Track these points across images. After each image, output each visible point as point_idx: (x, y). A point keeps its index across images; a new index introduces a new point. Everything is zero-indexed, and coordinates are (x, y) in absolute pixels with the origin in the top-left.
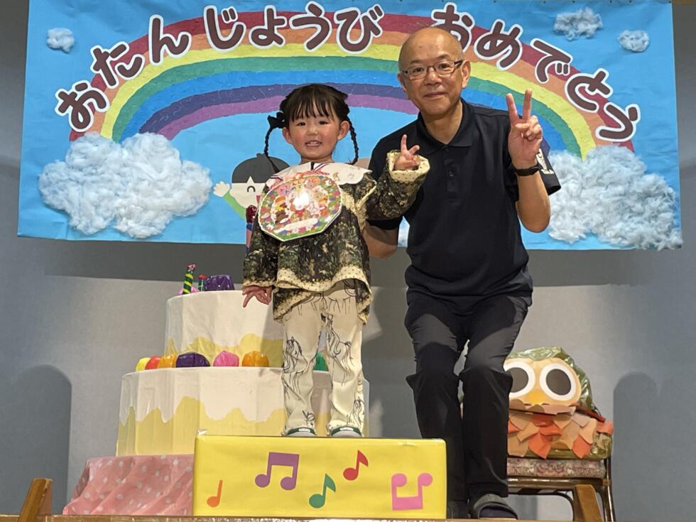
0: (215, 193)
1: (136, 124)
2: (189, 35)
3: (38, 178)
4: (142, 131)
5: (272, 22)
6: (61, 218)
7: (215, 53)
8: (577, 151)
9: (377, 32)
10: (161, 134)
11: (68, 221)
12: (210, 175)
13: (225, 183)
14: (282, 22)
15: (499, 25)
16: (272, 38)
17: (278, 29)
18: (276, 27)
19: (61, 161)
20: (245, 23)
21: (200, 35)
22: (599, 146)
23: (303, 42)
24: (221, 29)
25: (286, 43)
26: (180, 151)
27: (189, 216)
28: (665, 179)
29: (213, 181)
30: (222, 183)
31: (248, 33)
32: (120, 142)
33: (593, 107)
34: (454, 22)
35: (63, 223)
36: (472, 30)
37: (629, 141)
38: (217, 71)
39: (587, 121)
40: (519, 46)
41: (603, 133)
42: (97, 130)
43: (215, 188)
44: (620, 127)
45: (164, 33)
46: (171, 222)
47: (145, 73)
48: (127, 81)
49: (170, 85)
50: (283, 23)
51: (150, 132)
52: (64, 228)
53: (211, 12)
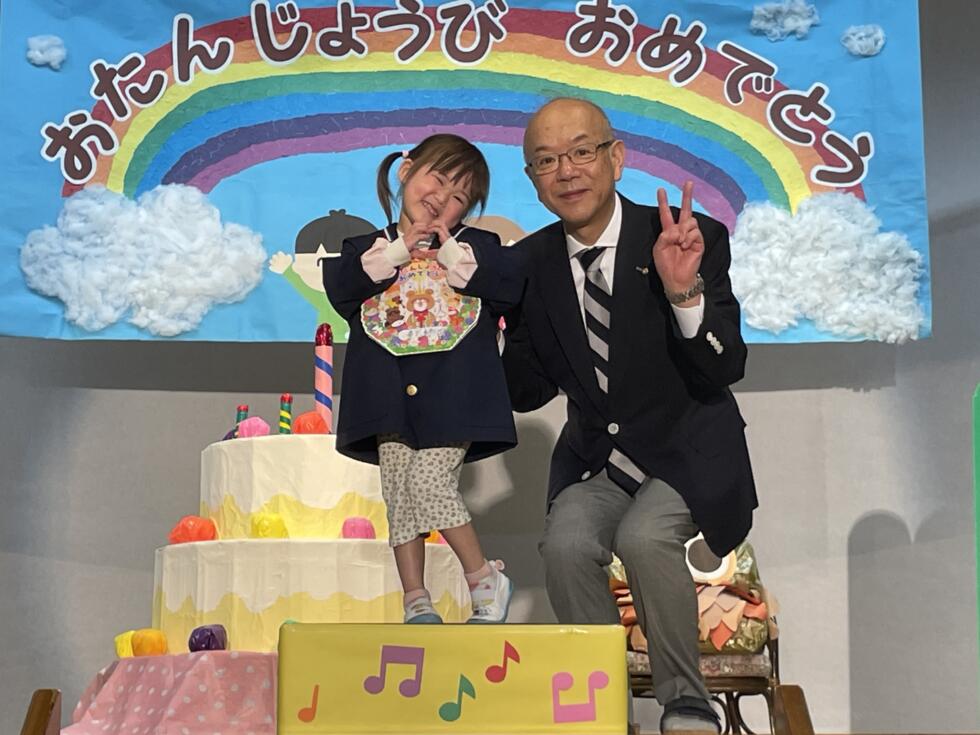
0: (270, 268)
1: (156, 171)
2: (230, 42)
3: (19, 251)
4: (165, 182)
5: (349, 23)
6: (53, 309)
7: (268, 68)
8: (784, 202)
9: (499, 35)
10: (192, 185)
11: (64, 312)
12: (263, 243)
13: (286, 254)
14: (363, 21)
15: (672, 23)
16: (349, 45)
17: (357, 31)
18: (354, 29)
19: (51, 225)
20: (309, 23)
21: (246, 42)
22: (815, 192)
23: (393, 50)
24: (275, 33)
25: (370, 51)
26: (220, 210)
27: (236, 303)
28: (908, 239)
29: (267, 251)
30: (280, 253)
31: (314, 37)
32: (135, 198)
33: (806, 138)
34: (608, 20)
35: (54, 315)
36: (634, 30)
37: (859, 185)
38: (270, 93)
39: (798, 158)
40: (700, 53)
41: (821, 175)
42: (102, 181)
43: (271, 261)
44: (845, 165)
45: (195, 40)
46: (209, 312)
47: (169, 98)
48: (142, 109)
49: (204, 112)
50: (365, 23)
51: (177, 182)
52: (58, 323)
53: (261, 8)
